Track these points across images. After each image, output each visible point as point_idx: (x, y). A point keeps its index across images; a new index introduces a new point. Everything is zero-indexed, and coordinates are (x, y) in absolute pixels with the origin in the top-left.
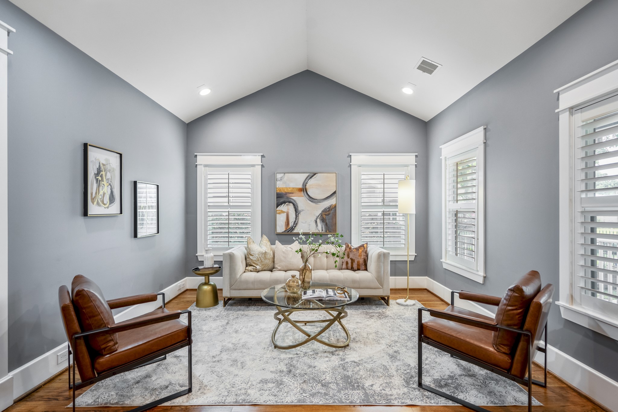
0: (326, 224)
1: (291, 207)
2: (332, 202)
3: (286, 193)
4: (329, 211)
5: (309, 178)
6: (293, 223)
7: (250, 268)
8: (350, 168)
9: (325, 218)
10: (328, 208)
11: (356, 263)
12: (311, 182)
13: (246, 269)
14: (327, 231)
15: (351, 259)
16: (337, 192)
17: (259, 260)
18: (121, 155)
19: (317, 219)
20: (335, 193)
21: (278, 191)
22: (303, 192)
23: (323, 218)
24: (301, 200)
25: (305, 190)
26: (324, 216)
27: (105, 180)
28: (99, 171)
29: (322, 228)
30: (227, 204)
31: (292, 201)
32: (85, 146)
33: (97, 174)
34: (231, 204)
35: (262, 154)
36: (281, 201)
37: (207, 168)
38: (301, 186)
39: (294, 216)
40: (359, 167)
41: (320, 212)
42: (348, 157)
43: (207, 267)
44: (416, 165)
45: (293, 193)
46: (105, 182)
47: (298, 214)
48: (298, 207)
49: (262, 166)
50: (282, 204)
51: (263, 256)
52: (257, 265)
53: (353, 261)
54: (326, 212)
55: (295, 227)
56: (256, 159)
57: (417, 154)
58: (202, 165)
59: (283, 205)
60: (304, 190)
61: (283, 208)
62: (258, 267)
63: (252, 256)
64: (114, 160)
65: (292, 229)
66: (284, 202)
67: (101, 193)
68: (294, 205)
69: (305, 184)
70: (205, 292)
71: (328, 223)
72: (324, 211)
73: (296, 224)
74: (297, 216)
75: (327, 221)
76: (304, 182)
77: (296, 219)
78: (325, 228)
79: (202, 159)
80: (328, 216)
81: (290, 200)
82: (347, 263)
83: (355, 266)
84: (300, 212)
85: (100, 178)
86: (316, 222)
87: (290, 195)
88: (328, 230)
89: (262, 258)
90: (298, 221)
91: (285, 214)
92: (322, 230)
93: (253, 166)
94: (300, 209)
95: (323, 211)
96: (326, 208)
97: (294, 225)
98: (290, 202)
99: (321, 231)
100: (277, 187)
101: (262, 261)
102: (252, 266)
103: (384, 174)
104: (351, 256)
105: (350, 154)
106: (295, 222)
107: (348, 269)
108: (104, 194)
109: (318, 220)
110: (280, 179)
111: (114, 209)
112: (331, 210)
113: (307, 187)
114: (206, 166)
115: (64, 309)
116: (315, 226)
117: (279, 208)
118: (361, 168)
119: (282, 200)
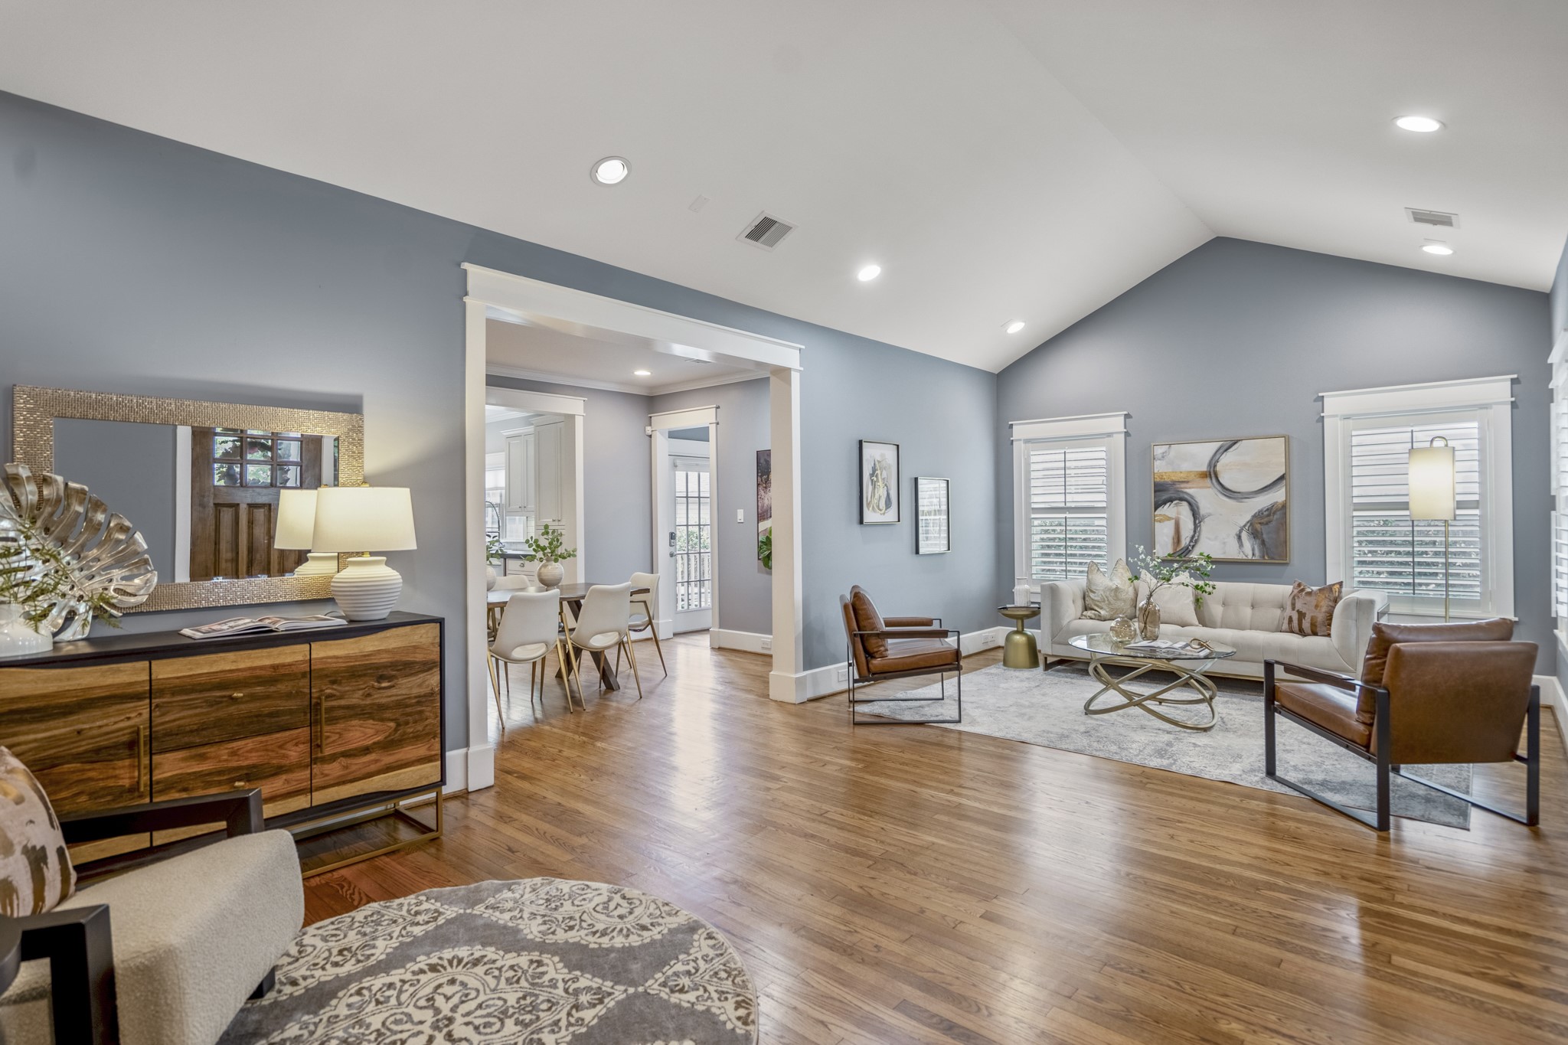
0: (1263, 543)
1: (1184, 508)
2: (1278, 496)
3: (1174, 483)
4: (1269, 515)
5: (1221, 451)
6: (1188, 540)
7: (1089, 613)
8: (1321, 424)
9: (1259, 529)
10: (1268, 510)
11: (1309, 620)
12: (1226, 459)
13: (1082, 615)
14: (1264, 557)
15: (1298, 611)
16: (1288, 477)
17: (1104, 601)
18: (898, 446)
19: (1240, 531)
20: (1282, 478)
21: (1158, 480)
22: (1208, 479)
23: (1256, 530)
24: (1205, 496)
25: (1213, 475)
26: (1258, 527)
27: (880, 480)
28: (874, 470)
29: (1253, 550)
30: (1063, 505)
31: (1186, 496)
32: (861, 442)
33: (872, 475)
34: (1068, 505)
35: (1126, 413)
36: (1164, 498)
37: (1030, 445)
38: (1204, 468)
39: (1191, 526)
40: (1346, 421)
41: (1248, 517)
42: (1315, 401)
43: (1018, 605)
44: (1512, 402)
45: (1187, 482)
46: (880, 483)
47: (1200, 522)
48: (1198, 508)
49: (1127, 434)
50: (1165, 504)
51: (1113, 594)
52: (1102, 608)
53: (1301, 615)
54: (1262, 518)
55: (1193, 546)
56: (1115, 423)
57: (1515, 376)
58: (1020, 440)
59: (1168, 504)
60: (1211, 474)
61: (1168, 510)
62: (1103, 612)
63: (1094, 592)
64: (889, 453)
65: (1187, 550)
66: (1171, 500)
67: (877, 496)
68: (1190, 504)
69: (1213, 463)
70: (1017, 644)
71: (1266, 540)
72: (1258, 516)
73: (1196, 542)
74: (1196, 526)
75: (1264, 536)
76: (1212, 459)
77: (1195, 532)
78: (1260, 550)
79: (1021, 431)
80: (1266, 527)
81: (1182, 495)
82: (1290, 619)
83: (1306, 625)
84: (1204, 518)
85: (875, 478)
86: (1239, 537)
87: (1182, 485)
88: (1267, 554)
89: (1110, 598)
90: (1198, 536)
91: (1173, 522)
92: (1253, 555)
93: (1109, 435)
94: (1203, 511)
95: (1254, 516)
96: (1262, 510)
97: (1192, 544)
98: (1181, 499)
99: (1250, 557)
100: (1156, 471)
101: (1110, 603)
102: (1092, 609)
103: (1412, 431)
104: (1298, 606)
105: (1320, 394)
106: (1193, 537)
107: (1292, 632)
108: (880, 497)
109: (1244, 535)
110: (1160, 456)
111: (891, 516)
112: (1274, 513)
113: (1219, 468)
114: (1027, 441)
115: (845, 607)
116: (1238, 545)
117: (1160, 511)
118: (1351, 421)
119: (1165, 496)
